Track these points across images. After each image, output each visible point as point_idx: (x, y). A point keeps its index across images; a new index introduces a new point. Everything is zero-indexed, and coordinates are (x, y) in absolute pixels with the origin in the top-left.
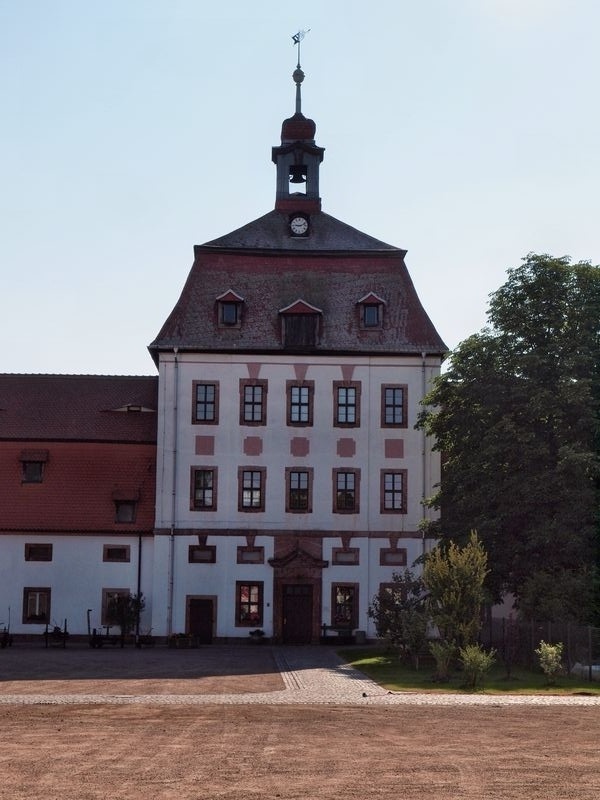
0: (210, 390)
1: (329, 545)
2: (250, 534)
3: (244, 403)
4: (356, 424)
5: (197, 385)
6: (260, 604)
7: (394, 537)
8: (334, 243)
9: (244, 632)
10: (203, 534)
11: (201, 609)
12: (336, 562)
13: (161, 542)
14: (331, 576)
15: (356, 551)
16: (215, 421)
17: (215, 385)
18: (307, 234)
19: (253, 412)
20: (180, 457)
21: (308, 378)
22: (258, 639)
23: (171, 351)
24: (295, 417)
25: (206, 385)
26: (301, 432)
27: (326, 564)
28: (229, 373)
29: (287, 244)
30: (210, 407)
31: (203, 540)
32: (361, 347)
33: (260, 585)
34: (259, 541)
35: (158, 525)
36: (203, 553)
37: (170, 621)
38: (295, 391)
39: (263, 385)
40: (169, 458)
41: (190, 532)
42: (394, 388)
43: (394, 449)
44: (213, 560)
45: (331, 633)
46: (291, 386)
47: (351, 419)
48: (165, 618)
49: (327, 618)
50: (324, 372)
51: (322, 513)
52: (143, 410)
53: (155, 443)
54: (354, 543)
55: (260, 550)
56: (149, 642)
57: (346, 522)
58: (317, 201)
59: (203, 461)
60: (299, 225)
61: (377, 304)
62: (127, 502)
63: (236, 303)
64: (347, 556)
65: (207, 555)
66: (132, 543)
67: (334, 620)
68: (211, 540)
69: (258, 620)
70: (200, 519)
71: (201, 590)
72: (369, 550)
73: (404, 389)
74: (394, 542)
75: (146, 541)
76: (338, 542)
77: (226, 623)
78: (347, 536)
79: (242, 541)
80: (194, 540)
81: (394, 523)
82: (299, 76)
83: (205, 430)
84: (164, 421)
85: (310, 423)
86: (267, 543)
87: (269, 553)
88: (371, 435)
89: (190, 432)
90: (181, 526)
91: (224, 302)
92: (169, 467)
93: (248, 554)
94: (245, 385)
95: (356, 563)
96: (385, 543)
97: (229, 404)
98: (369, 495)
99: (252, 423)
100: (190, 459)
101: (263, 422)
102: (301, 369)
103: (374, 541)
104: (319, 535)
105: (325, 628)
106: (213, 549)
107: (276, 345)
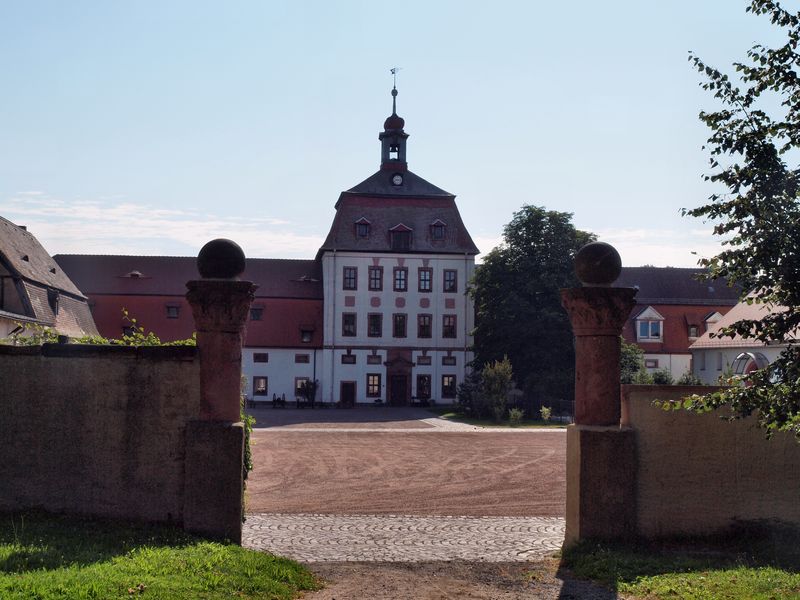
0: (353, 271)
1: (416, 355)
2: (374, 348)
3: (370, 279)
4: (430, 290)
5: (345, 269)
6: (379, 385)
7: (450, 350)
8: (416, 191)
9: (371, 400)
10: (349, 349)
11: (348, 389)
12: (419, 364)
13: (327, 353)
14: (417, 371)
15: (430, 358)
16: (355, 288)
17: (355, 269)
18: (401, 185)
19: (376, 284)
20: (337, 307)
21: (405, 265)
22: (379, 404)
23: (332, 251)
24: (398, 287)
25: (350, 269)
26: (401, 295)
27: (414, 365)
28: (362, 262)
29: (392, 191)
30: (352, 281)
31: (349, 352)
32: (434, 249)
33: (379, 376)
34: (379, 352)
35: (325, 344)
36: (349, 359)
37: (332, 395)
38: (398, 272)
39: (381, 270)
40: (331, 309)
41: (342, 348)
42: (450, 271)
43: (450, 304)
44: (354, 363)
45: (416, 401)
46: (395, 270)
47: (427, 288)
48: (330, 392)
49: (414, 393)
50: (413, 262)
51: (412, 338)
52: (313, 280)
53: (323, 299)
54: (429, 353)
55: (380, 357)
56: (323, 405)
57: (425, 342)
58: (405, 164)
59: (349, 310)
60: (398, 180)
61: (442, 226)
62: (307, 332)
63: (367, 224)
64: (425, 360)
65: (351, 359)
66: (310, 353)
67: (418, 394)
68: (353, 352)
69: (378, 394)
70: (348, 341)
71: (349, 378)
72: (436, 357)
73: (455, 272)
74: (449, 354)
75: (318, 352)
76: (420, 353)
77: (361, 396)
78: (425, 350)
79: (370, 352)
80: (345, 352)
81: (450, 343)
82: (395, 93)
83: (350, 293)
84: (327, 289)
85: (405, 290)
86: (383, 354)
87: (384, 359)
88: (437, 296)
89: (342, 294)
90: (337, 344)
91: (360, 224)
92: (331, 313)
93: (373, 359)
94: (371, 269)
95: (430, 364)
96: (445, 354)
97: (363, 279)
98: (437, 328)
99: (375, 289)
100: (342, 309)
101: (381, 289)
102: (401, 261)
103: (439, 352)
104: (411, 349)
105: (413, 398)
106: (354, 357)
107: (388, 248)
